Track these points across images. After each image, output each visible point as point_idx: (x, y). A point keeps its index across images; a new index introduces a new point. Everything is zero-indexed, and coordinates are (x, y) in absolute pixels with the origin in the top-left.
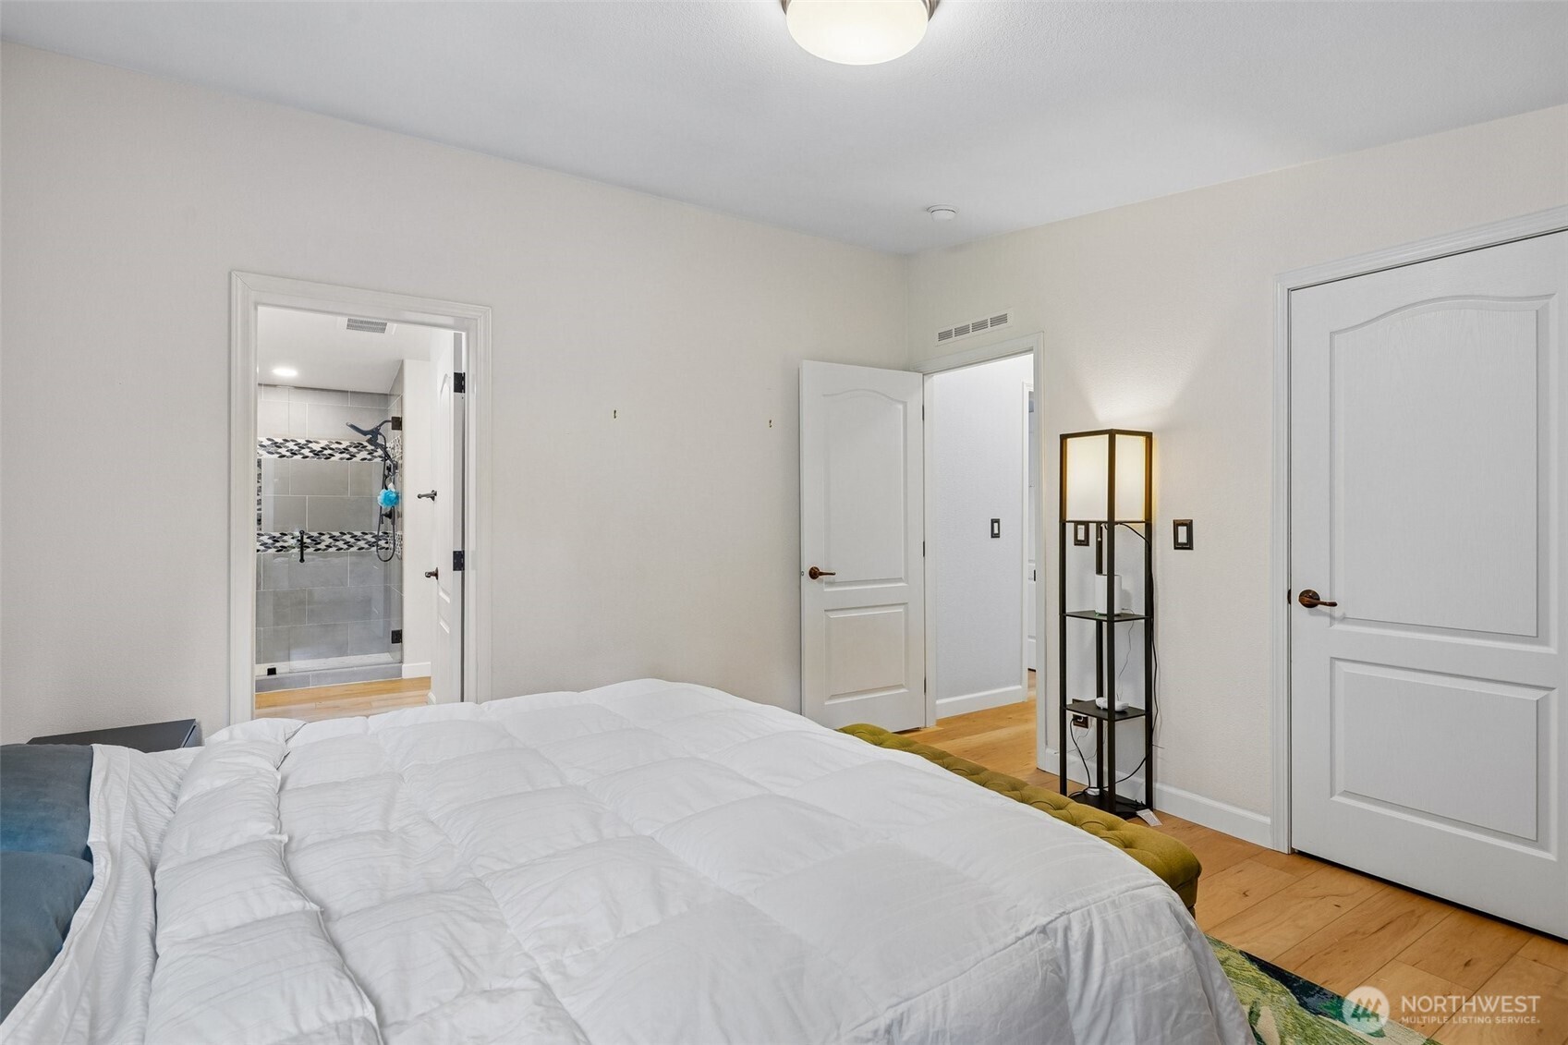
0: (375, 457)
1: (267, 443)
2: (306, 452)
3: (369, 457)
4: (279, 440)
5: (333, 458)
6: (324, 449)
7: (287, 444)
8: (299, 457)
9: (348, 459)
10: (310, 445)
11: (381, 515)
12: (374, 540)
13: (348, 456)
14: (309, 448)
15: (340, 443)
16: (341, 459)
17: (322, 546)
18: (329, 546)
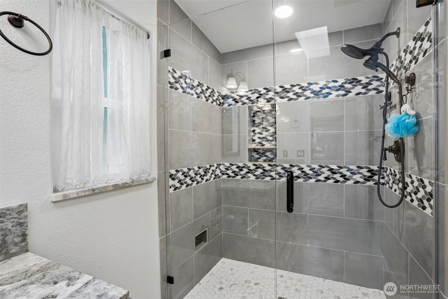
0: (370, 90)
1: (279, 90)
2: (308, 93)
3: (364, 91)
4: (288, 86)
5: (330, 97)
6: (322, 88)
7: (294, 89)
8: (303, 98)
9: (344, 95)
10: (311, 87)
11: (384, 150)
12: (369, 174)
13: (343, 92)
14: (310, 89)
15: (336, 82)
16: (338, 96)
17: (322, 178)
18: (327, 178)
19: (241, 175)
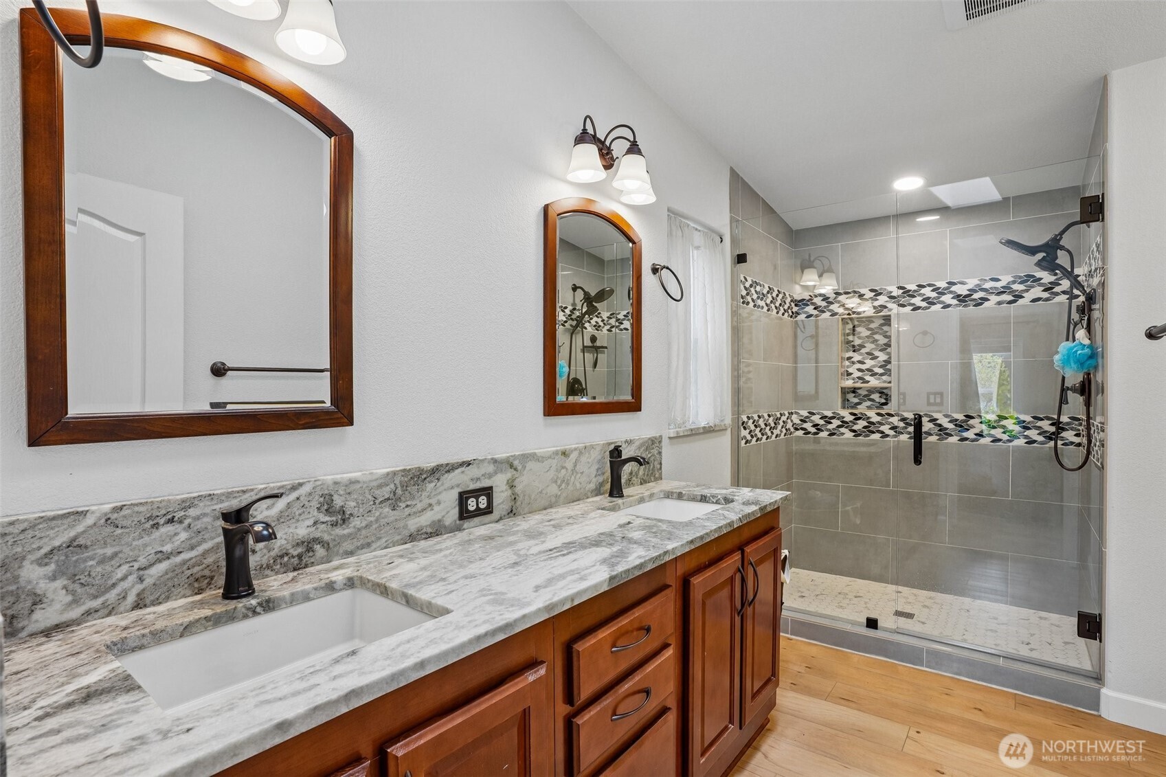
0: (1057, 294)
1: (896, 292)
2: (947, 299)
3: (1046, 295)
4: (912, 287)
5: (986, 304)
6: (973, 291)
7: (923, 291)
8: (939, 306)
9: (1010, 302)
10: (954, 288)
11: (1064, 390)
12: (1053, 429)
13: (1010, 298)
14: (951, 292)
15: (997, 280)
16: (999, 303)
17: (970, 434)
18: (980, 435)
19: (828, 430)
